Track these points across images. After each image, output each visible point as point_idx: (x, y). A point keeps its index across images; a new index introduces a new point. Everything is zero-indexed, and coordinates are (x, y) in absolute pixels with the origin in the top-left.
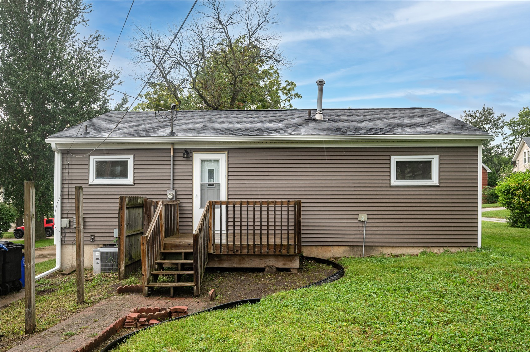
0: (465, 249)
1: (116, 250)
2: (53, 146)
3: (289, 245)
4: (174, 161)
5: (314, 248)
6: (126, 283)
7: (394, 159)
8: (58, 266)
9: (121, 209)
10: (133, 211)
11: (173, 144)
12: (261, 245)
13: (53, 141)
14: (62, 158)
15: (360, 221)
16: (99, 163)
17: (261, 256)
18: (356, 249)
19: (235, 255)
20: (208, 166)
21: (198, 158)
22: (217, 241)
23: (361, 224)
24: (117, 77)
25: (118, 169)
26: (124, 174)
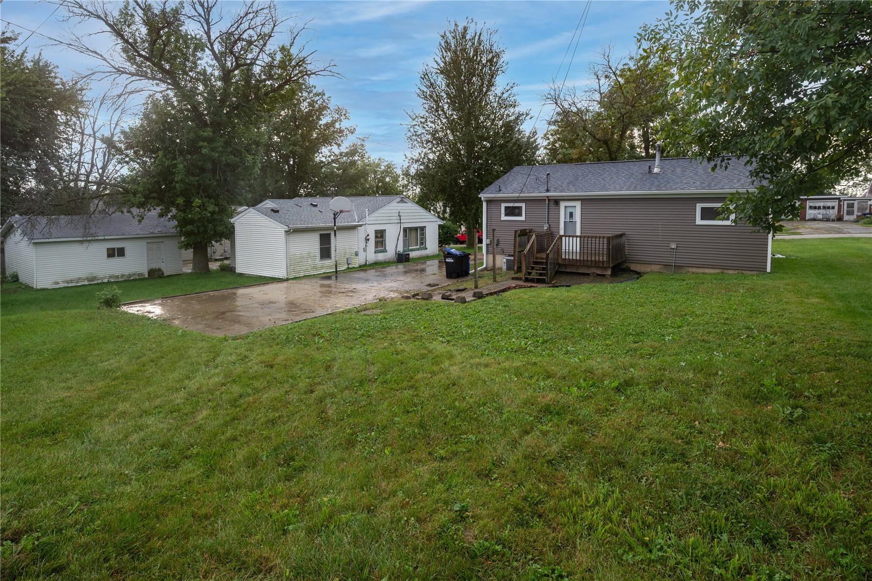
0: (757, 272)
1: (513, 258)
2: (482, 199)
3: (603, 261)
4: (548, 206)
5: (638, 265)
6: (517, 275)
7: (699, 206)
8: (484, 266)
9: (515, 237)
10: (523, 238)
11: (548, 197)
12: (584, 260)
13: (483, 196)
14: (487, 205)
15: (671, 249)
16: (506, 208)
17: (588, 266)
18: (668, 267)
19: (573, 265)
20: (569, 210)
21: (563, 205)
22: (563, 257)
23: (672, 251)
24: (527, 115)
25: (517, 211)
26: (520, 214)
